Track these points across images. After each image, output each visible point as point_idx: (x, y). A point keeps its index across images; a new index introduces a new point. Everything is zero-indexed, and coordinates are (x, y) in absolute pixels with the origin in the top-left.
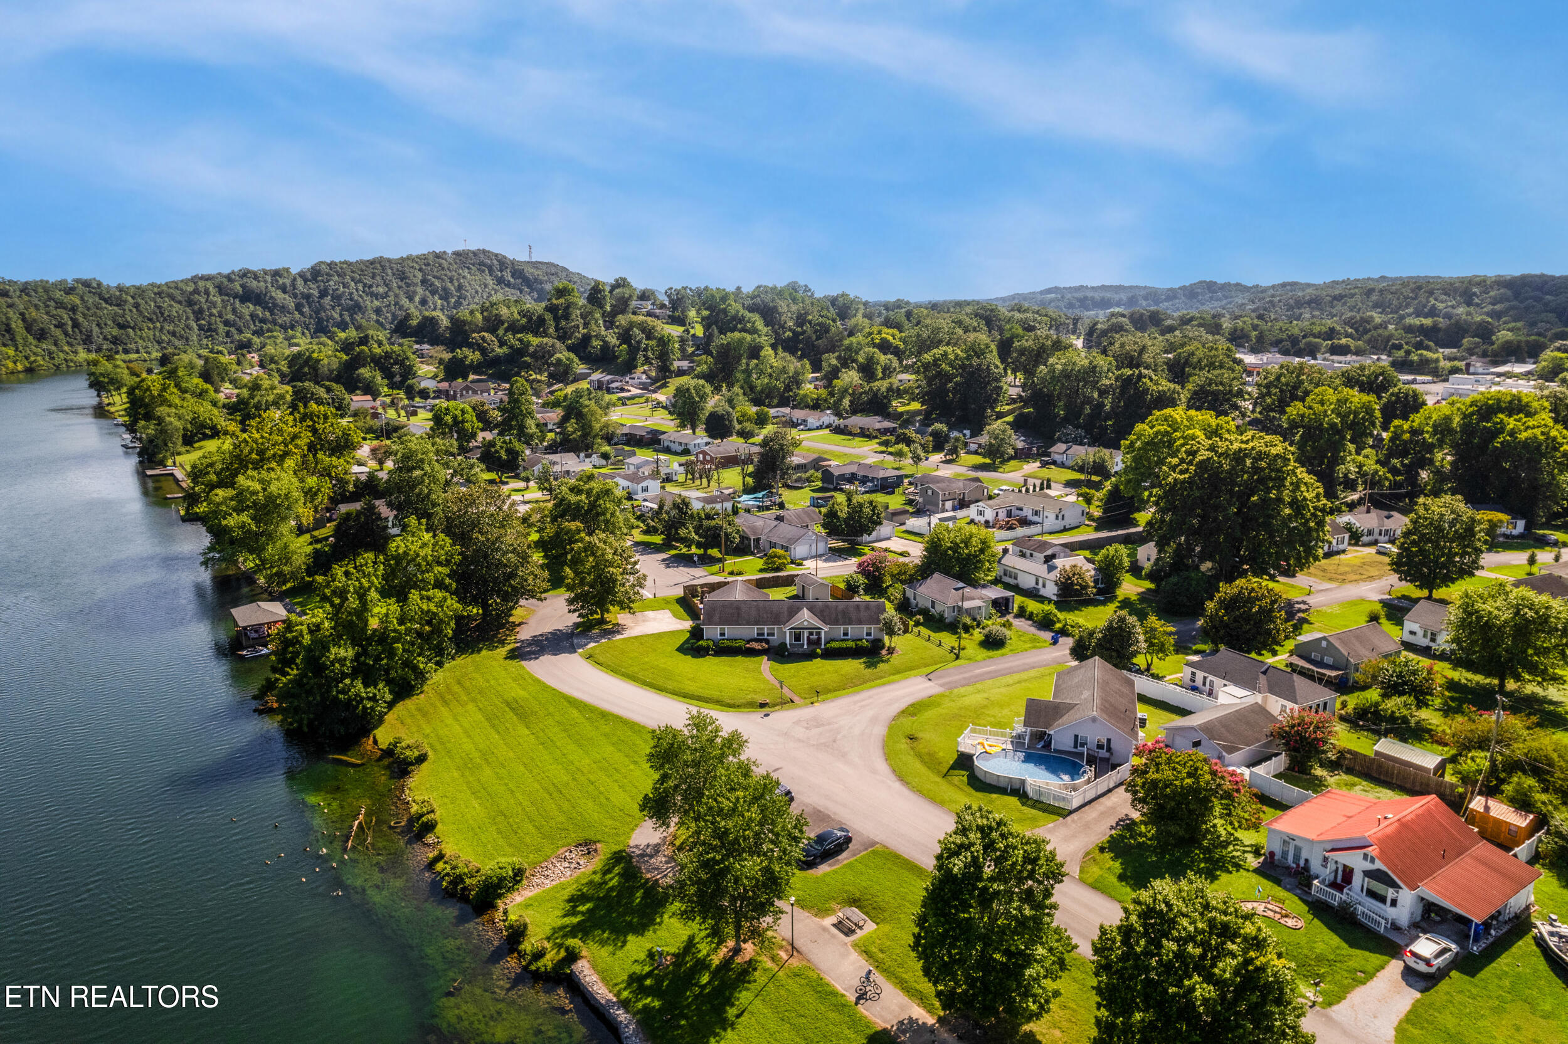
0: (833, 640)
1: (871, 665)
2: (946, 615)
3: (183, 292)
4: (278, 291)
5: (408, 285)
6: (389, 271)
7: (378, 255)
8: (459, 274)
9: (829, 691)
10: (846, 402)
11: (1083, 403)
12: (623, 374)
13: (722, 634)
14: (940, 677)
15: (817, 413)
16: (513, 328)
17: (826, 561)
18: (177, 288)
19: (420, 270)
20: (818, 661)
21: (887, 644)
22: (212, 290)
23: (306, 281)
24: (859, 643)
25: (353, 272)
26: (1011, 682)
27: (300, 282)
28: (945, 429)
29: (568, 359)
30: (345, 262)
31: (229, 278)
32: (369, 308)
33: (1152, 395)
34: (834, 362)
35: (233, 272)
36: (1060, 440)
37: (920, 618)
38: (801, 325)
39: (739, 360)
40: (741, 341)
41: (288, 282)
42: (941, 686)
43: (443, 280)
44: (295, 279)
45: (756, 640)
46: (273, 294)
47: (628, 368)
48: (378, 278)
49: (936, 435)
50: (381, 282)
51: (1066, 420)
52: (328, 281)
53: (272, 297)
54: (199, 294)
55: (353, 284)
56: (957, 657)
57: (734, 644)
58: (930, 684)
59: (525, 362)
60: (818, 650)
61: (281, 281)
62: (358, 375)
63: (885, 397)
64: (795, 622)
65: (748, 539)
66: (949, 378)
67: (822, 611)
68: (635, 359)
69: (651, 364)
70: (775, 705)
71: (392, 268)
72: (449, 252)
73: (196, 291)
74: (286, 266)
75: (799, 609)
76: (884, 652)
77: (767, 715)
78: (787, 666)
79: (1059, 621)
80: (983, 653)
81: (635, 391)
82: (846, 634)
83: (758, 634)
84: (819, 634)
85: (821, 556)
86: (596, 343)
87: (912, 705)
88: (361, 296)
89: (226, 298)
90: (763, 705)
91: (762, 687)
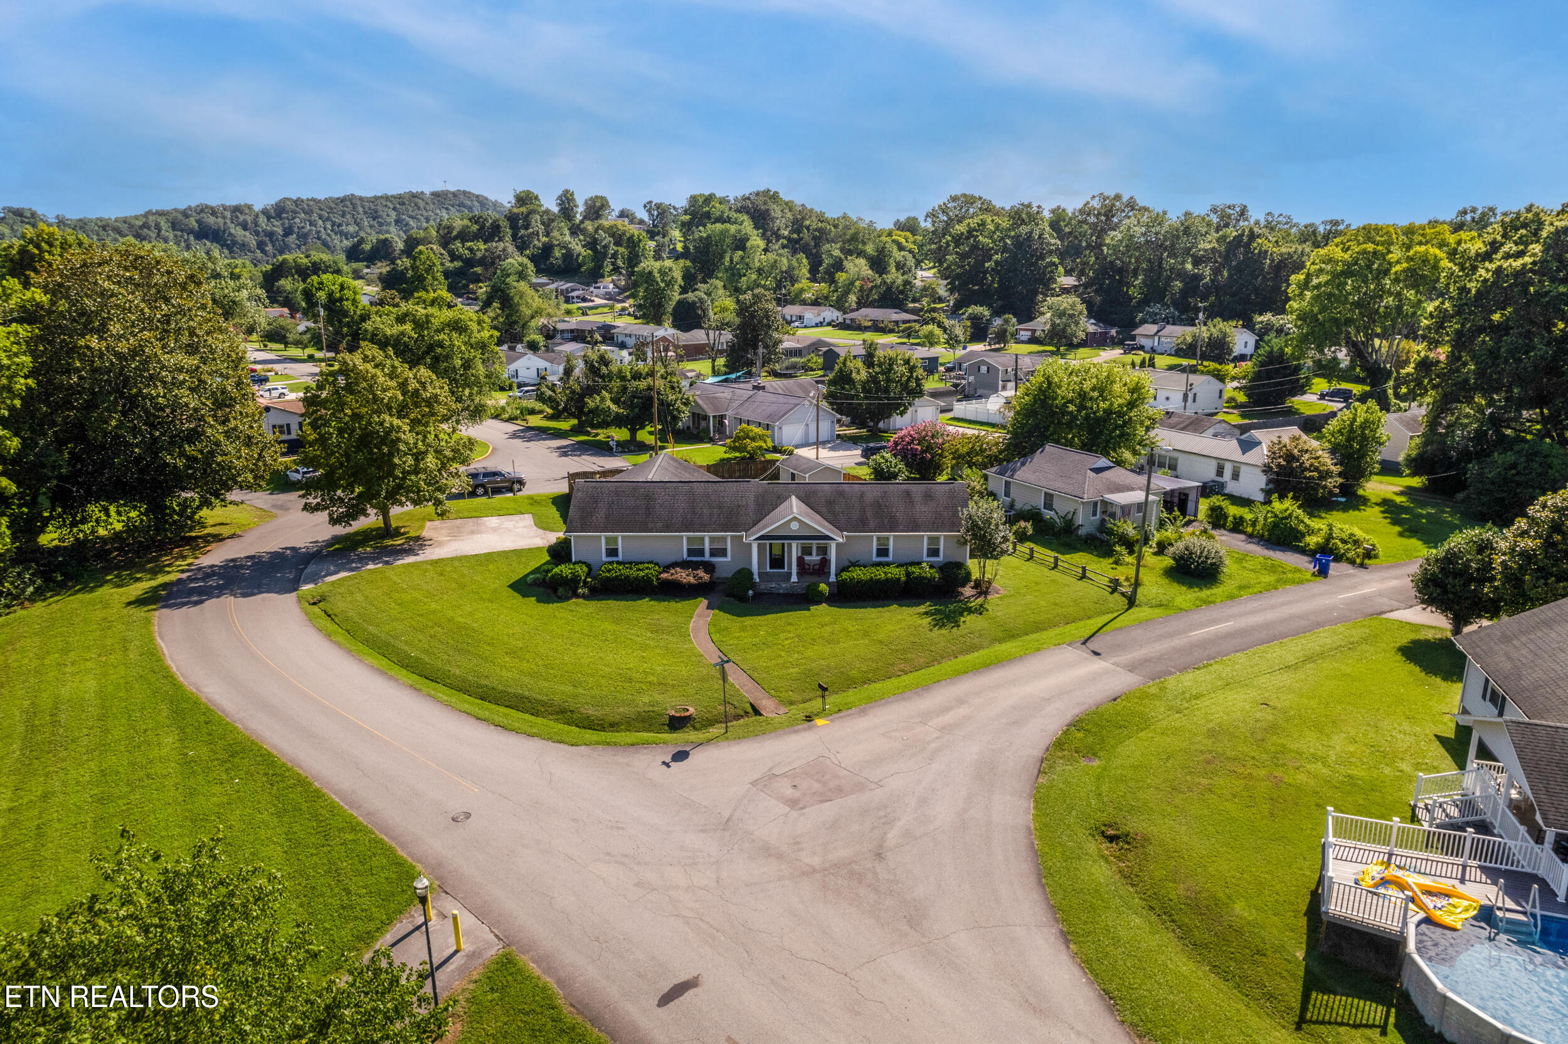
0: (855, 564)
1: (948, 619)
2: (1080, 520)
3: (131, 226)
4: (238, 228)
5: (381, 224)
6: (361, 210)
7: (348, 193)
8: (436, 214)
9: (850, 683)
10: (853, 298)
11: (1169, 279)
12: (588, 285)
13: (612, 552)
14: (1120, 648)
15: (816, 309)
16: (463, 236)
17: (832, 449)
18: (125, 222)
19: (394, 209)
20: (822, 610)
21: (975, 575)
22: (164, 225)
23: (269, 218)
24: (915, 570)
25: (321, 209)
26: (1291, 659)
27: (262, 220)
28: (987, 313)
29: (521, 264)
30: (313, 200)
31: (185, 214)
32: (338, 247)
33: (1273, 260)
34: (837, 253)
35: (190, 208)
36: (1143, 322)
37: (1028, 526)
38: (798, 231)
39: (722, 257)
40: (724, 233)
41: (249, 219)
42: (1132, 668)
43: (419, 220)
44: (257, 216)
45: (684, 565)
46: (232, 231)
47: (595, 276)
48: (348, 216)
49: (975, 319)
50: (351, 221)
51: (1145, 302)
52: (294, 218)
53: (230, 234)
54: (149, 229)
55: (320, 222)
56: (1132, 602)
57: (633, 573)
58: (1098, 665)
59: (475, 273)
60: (823, 587)
61: (241, 218)
62: (278, 288)
63: (902, 292)
64: (770, 526)
65: (706, 418)
66: (987, 254)
67: (830, 503)
68: (601, 267)
69: (621, 273)
70: (710, 723)
71: (363, 207)
72: (427, 192)
73: (146, 225)
74: (250, 203)
75: (781, 499)
76: (968, 591)
77: (681, 756)
78: (749, 621)
79: (1311, 532)
80: (1184, 596)
81: (598, 301)
82: (884, 552)
83: (691, 552)
84: (823, 550)
85: (824, 443)
86: (557, 253)
87: (1077, 724)
88: (329, 235)
89: (179, 233)
90: (677, 723)
91: (684, 671)
